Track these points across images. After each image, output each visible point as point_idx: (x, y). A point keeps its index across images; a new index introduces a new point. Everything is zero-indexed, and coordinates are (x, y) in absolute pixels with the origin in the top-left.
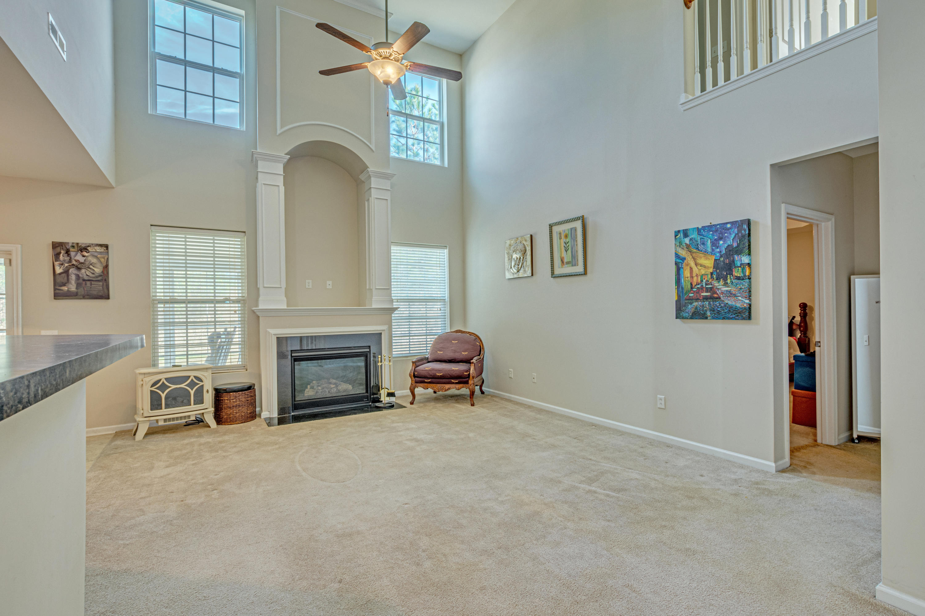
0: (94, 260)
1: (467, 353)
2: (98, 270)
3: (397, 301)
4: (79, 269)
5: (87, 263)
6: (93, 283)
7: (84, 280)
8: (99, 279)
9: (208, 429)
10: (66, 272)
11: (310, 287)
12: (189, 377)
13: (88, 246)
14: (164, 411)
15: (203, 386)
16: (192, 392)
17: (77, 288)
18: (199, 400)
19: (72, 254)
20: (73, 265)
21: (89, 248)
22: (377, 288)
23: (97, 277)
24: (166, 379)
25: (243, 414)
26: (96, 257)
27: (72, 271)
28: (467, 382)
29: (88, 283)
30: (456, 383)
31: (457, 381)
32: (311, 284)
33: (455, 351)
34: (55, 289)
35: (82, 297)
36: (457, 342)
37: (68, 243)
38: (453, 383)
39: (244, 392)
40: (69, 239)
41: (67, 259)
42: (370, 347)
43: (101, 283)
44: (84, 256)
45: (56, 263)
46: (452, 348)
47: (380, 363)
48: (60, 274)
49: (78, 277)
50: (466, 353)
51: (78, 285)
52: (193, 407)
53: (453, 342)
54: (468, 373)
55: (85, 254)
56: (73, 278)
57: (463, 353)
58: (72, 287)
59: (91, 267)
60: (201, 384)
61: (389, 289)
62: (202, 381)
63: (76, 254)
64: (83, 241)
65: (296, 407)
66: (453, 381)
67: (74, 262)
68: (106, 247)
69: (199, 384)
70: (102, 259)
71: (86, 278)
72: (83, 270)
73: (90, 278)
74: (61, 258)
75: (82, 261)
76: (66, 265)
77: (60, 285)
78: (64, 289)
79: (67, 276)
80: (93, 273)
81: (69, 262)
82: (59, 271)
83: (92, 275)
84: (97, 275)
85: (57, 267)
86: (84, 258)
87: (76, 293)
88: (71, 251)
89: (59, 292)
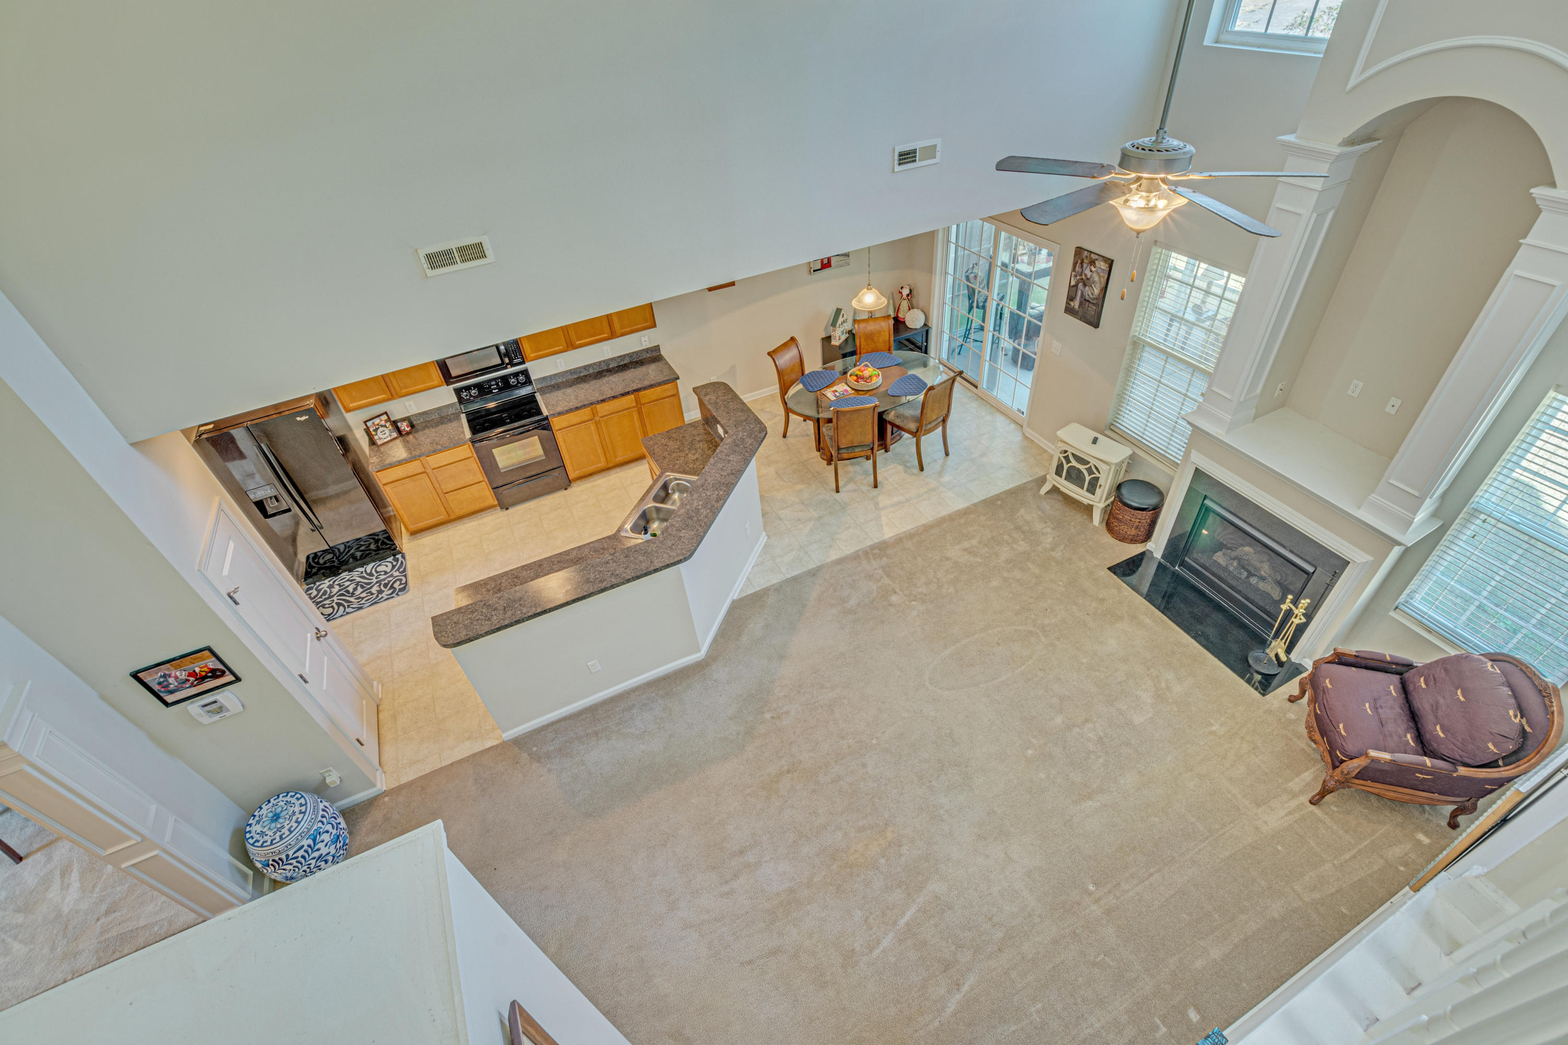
0: (1096, 279)
2: (1097, 291)
4: (1085, 285)
5: (1091, 280)
7: (1085, 300)
8: (1094, 302)
10: (1076, 286)
12: (1089, 462)
13: (1097, 258)
14: (1062, 481)
15: (1097, 477)
17: (1079, 307)
18: (1092, 488)
19: (1085, 265)
20: (1082, 279)
21: (1096, 262)
23: (1094, 299)
24: (1072, 453)
26: (1098, 274)
27: (1080, 285)
29: (1087, 303)
34: (1067, 303)
35: (1079, 318)
41: (1080, 270)
43: (1094, 308)
44: (1091, 271)
45: (1073, 273)
48: (1073, 286)
49: (1082, 291)
51: (1081, 304)
52: (1084, 492)
55: (1093, 269)
56: (1079, 293)
58: (1076, 304)
59: (1093, 285)
60: (1098, 475)
62: (1100, 471)
63: (1087, 267)
64: (1096, 249)
67: (1083, 277)
68: (1110, 263)
69: (1095, 474)
70: (1102, 279)
71: (1087, 298)
72: (1087, 288)
73: (1090, 300)
74: (1077, 268)
75: (1089, 276)
76: (1079, 277)
77: (1071, 298)
78: (1072, 304)
79: (1077, 290)
80: (1092, 294)
81: (1081, 275)
82: (1073, 283)
83: (1091, 296)
84: (1095, 297)
85: (1073, 279)
86: (1091, 273)
87: (1078, 311)
88: (1085, 261)
89: (1068, 306)
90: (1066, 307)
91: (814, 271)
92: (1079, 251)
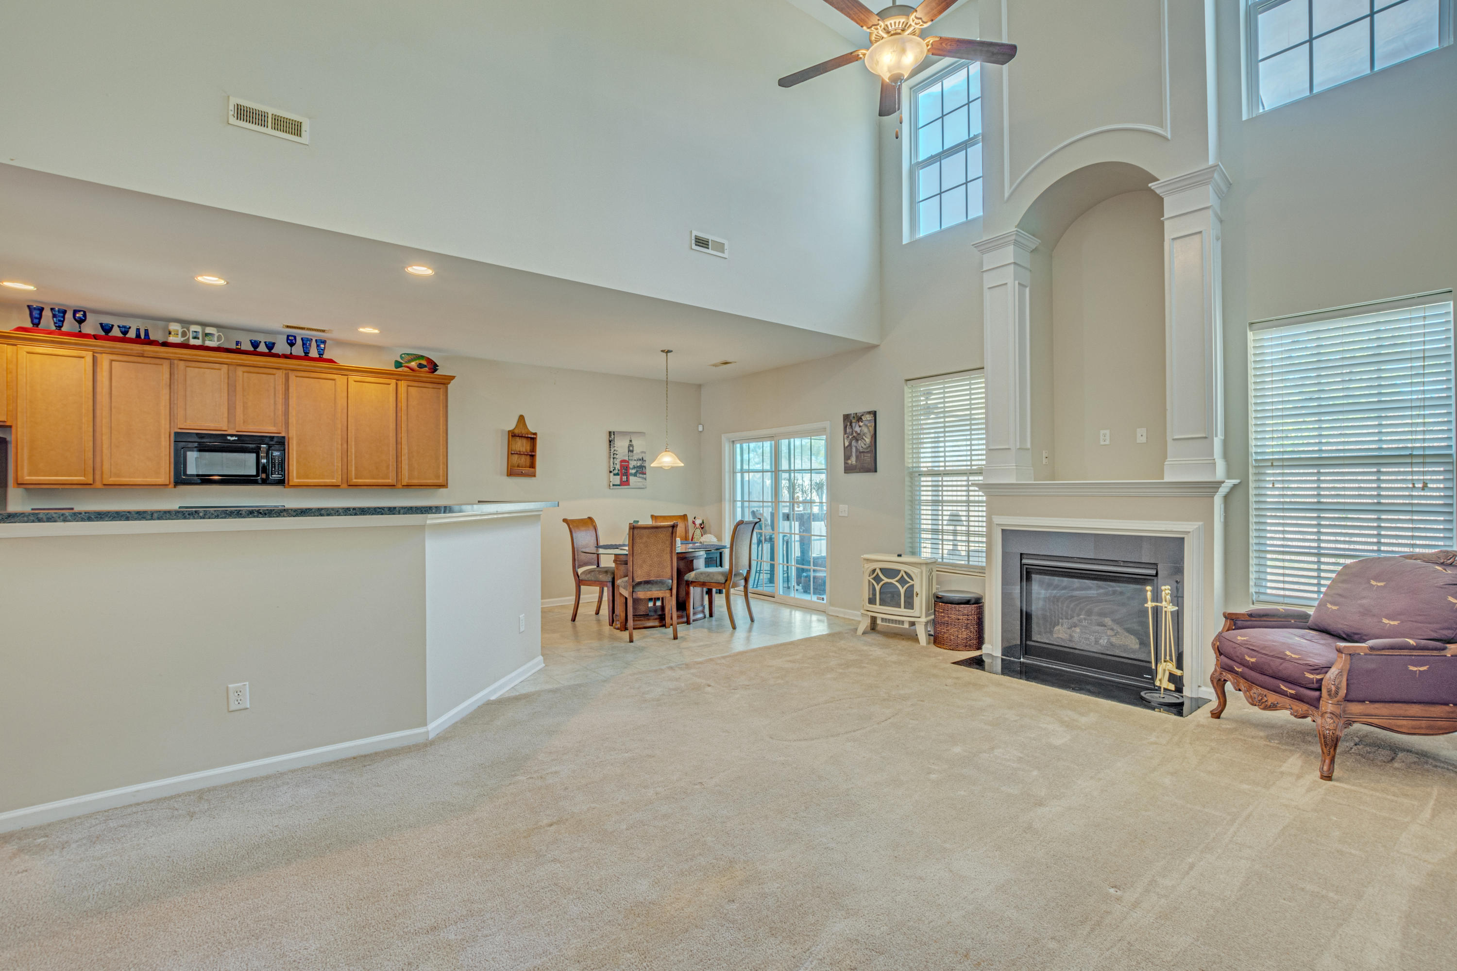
0: (865, 430)
1: (1396, 623)
2: (868, 440)
3: (1272, 465)
4: (857, 440)
5: (862, 433)
6: (865, 455)
7: (860, 452)
8: (869, 450)
9: (918, 645)
10: (850, 445)
11: (1107, 442)
12: (900, 571)
13: (863, 415)
14: (877, 607)
15: (912, 586)
16: (902, 591)
17: (856, 462)
18: (909, 605)
19: (854, 425)
20: (854, 437)
21: (863, 417)
22: (1176, 437)
23: (867, 448)
24: (881, 569)
25: (952, 637)
26: (866, 426)
27: (854, 443)
28: (1315, 703)
29: (862, 454)
30: (1292, 697)
31: (1293, 692)
32: (1108, 437)
33: (1366, 612)
34: (845, 464)
35: (858, 471)
36: (1382, 584)
37: (851, 414)
38: (1283, 694)
39: (953, 606)
40: (851, 411)
41: (851, 430)
42: (1156, 564)
43: (869, 455)
44: (860, 426)
45: (845, 436)
46: (1364, 601)
47: (1149, 603)
48: (847, 447)
49: (856, 447)
50: (1392, 623)
51: (857, 457)
52: (902, 610)
53: (1373, 583)
54: (1319, 677)
55: (861, 424)
56: (854, 450)
57: (1385, 621)
58: (853, 461)
59: (864, 437)
60: (912, 583)
61: (1206, 438)
62: (913, 580)
63: (856, 425)
64: (859, 409)
65: (1027, 650)
66: (1282, 687)
67: (854, 435)
68: (874, 413)
69: (909, 582)
70: (871, 428)
71: (861, 450)
72: (860, 442)
73: (864, 450)
74: (848, 430)
75: (859, 432)
76: (850, 437)
77: (847, 457)
78: (849, 462)
79: (851, 448)
80: (865, 444)
81: (852, 434)
82: (847, 444)
83: (864, 447)
84: (867, 446)
85: (846, 440)
86: (860, 428)
87: (856, 466)
88: (853, 421)
89: (847, 465)
90: (845, 467)
91: (613, 485)
92: (846, 417)
